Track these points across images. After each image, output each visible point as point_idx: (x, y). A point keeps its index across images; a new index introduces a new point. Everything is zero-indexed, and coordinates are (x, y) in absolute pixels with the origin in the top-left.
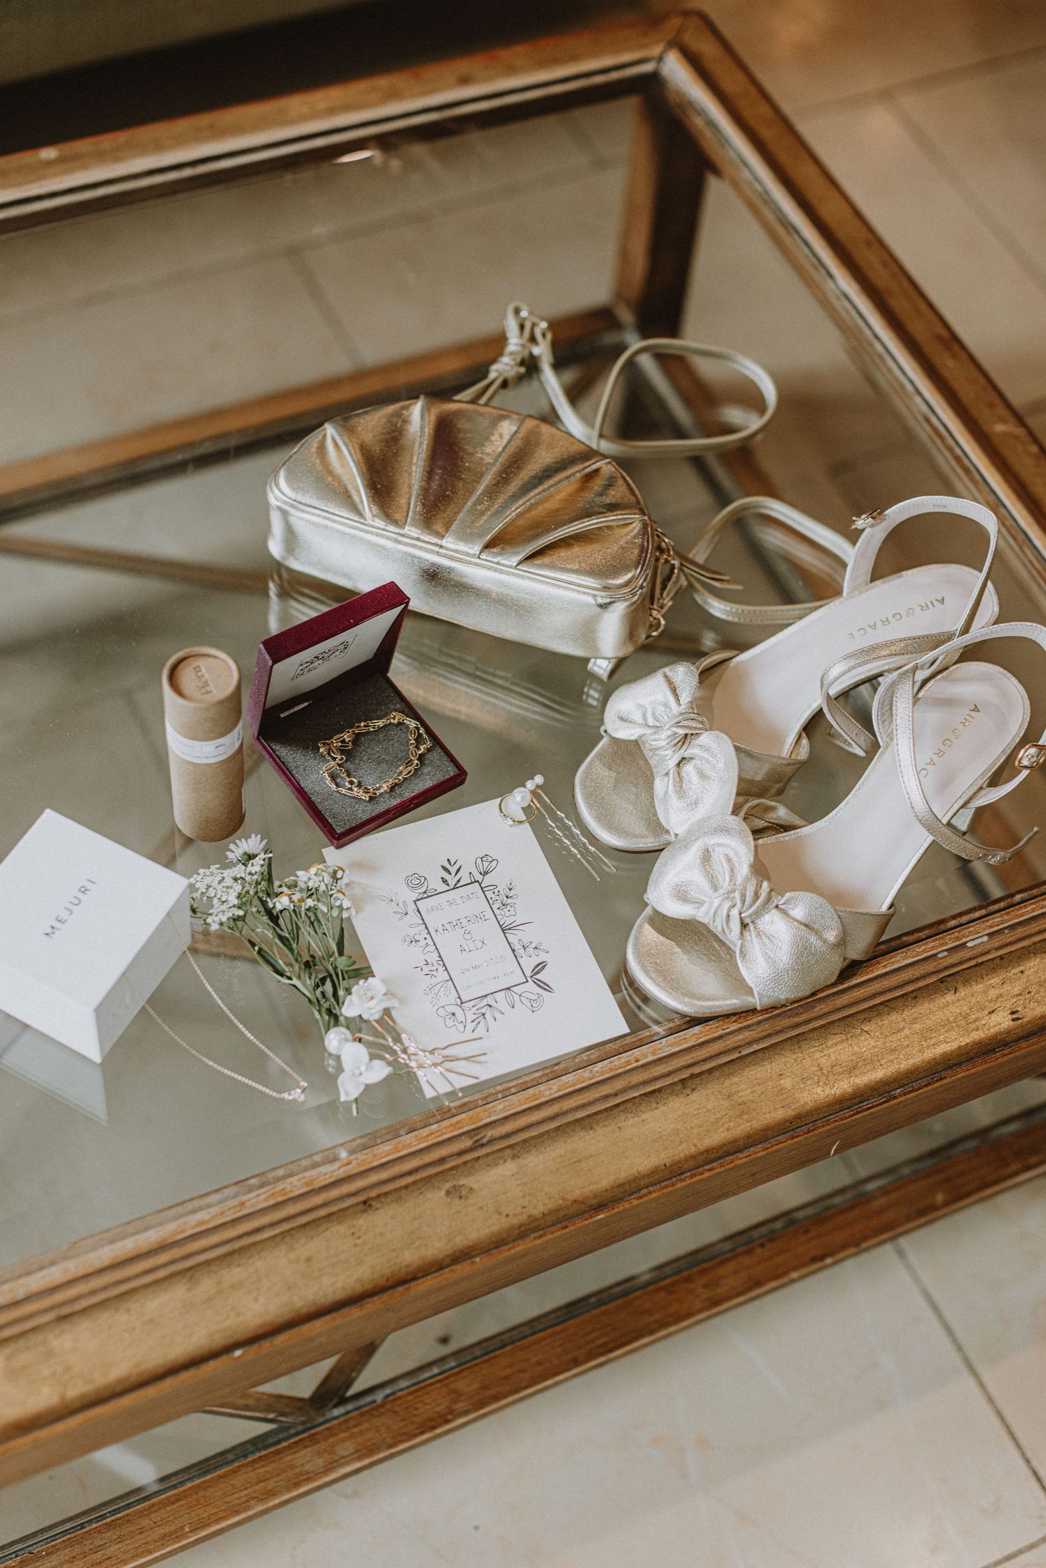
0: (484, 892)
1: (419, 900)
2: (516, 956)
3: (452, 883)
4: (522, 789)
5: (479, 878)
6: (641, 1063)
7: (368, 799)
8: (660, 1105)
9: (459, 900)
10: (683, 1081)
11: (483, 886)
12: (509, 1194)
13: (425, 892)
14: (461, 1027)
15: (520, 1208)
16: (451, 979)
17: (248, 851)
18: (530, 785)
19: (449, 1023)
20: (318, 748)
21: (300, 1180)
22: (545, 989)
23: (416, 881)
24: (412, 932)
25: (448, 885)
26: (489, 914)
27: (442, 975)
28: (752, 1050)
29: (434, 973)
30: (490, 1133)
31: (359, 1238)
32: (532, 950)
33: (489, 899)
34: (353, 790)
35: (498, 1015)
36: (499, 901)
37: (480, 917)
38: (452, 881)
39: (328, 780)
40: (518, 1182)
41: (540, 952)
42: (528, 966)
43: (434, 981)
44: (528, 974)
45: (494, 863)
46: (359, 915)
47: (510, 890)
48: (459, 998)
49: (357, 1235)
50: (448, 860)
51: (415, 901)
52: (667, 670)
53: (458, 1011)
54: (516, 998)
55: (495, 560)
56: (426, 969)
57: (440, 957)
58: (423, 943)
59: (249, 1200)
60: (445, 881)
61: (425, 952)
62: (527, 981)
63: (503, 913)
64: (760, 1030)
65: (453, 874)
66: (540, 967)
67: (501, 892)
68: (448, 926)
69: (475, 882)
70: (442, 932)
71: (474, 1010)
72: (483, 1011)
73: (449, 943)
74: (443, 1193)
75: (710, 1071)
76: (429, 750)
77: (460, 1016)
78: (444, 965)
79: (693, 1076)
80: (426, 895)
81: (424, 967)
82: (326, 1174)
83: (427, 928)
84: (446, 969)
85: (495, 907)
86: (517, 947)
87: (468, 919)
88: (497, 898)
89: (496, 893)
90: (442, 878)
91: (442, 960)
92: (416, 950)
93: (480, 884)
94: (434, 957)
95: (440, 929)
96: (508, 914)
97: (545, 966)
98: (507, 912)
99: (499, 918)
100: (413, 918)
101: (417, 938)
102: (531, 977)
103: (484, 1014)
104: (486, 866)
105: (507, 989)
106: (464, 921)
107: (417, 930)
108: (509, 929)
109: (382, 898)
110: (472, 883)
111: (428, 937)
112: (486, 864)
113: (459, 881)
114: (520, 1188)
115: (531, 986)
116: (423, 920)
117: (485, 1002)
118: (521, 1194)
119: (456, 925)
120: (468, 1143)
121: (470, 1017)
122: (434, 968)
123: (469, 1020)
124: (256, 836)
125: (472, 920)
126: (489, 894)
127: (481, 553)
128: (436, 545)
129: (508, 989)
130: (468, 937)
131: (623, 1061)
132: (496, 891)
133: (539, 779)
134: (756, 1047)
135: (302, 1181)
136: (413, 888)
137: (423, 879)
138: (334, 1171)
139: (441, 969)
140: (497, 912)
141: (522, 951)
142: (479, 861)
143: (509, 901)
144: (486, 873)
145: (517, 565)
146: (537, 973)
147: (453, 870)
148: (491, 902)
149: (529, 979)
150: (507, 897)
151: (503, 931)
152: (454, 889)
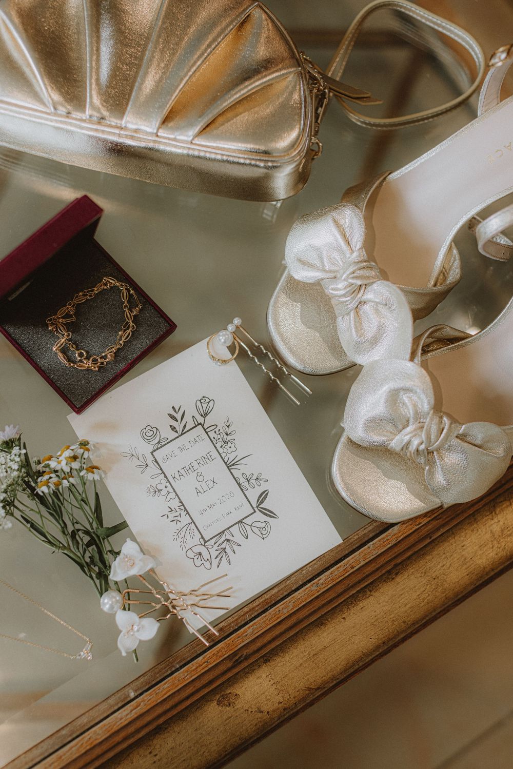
0: (206, 432)
1: (155, 451)
2: (242, 490)
3: (180, 430)
4: (224, 332)
5: (201, 420)
6: (355, 569)
7: (97, 369)
8: (373, 592)
9: (188, 445)
10: (389, 572)
11: (205, 427)
12: (266, 693)
13: (159, 443)
14: (207, 564)
15: (277, 704)
16: (193, 521)
17: (5, 440)
18: (231, 328)
19: (198, 562)
20: (47, 325)
21: (101, 728)
22: (270, 516)
23: (150, 433)
24: (154, 482)
25: (176, 432)
26: (215, 454)
27: (185, 520)
28: (440, 533)
29: (179, 518)
30: (245, 652)
31: (156, 755)
32: (254, 481)
33: (212, 439)
34: (83, 362)
35: (235, 547)
36: (221, 440)
37: (207, 458)
38: (179, 427)
39: (60, 356)
40: (272, 682)
41: (262, 482)
42: (253, 495)
43: (180, 525)
44: (255, 505)
45: (211, 403)
46: (108, 475)
47: (228, 427)
48: (202, 537)
49: (154, 753)
50: (173, 407)
51: (152, 453)
52: (334, 214)
53: (202, 549)
54: (248, 528)
55: (172, 136)
56: (171, 516)
57: (181, 502)
58: (164, 492)
59: (64, 755)
60: (173, 428)
61: (168, 500)
62: (255, 512)
63: (225, 451)
64: (445, 517)
65: (179, 420)
66: (263, 496)
67: (221, 431)
68: (182, 471)
69: (199, 424)
70: (178, 478)
71: (216, 547)
72: (223, 546)
73: (186, 487)
74: (215, 703)
75: (409, 558)
76: (141, 310)
77: (206, 555)
78: (186, 509)
79: (396, 565)
80: (160, 445)
81: (169, 514)
82: (121, 719)
83: (166, 477)
84: (188, 513)
85: (218, 446)
86: (242, 480)
87: (198, 461)
88: (219, 436)
89: (217, 432)
90: (171, 426)
91: (183, 505)
92: (160, 499)
93: (203, 426)
94: (175, 504)
95: (177, 476)
96: (229, 451)
97: (267, 494)
98: (229, 449)
99: (223, 455)
100: (153, 469)
101: (159, 487)
102: (257, 507)
103: (224, 549)
104: (205, 407)
105: (239, 521)
106: (195, 464)
107: (157, 480)
108: (233, 465)
109: (123, 454)
110: (196, 426)
111: (168, 484)
112: (205, 406)
113: (185, 426)
114: (274, 686)
115: (259, 516)
116: (161, 469)
117: (223, 538)
118: (276, 692)
119: (189, 469)
120: (230, 665)
121: (214, 554)
122: (177, 514)
123: (213, 557)
124: (9, 426)
125: (202, 462)
126: (212, 434)
127: (158, 131)
128: (116, 127)
129: (241, 522)
130: (200, 479)
131: (341, 569)
132: (217, 430)
133: (237, 321)
134: (442, 531)
135: (104, 729)
136: (148, 441)
137: (155, 430)
138: (127, 715)
139: (183, 513)
140: (221, 450)
141: (246, 484)
142: (198, 402)
143: (229, 438)
144: (206, 414)
145: (193, 139)
146: (262, 502)
147: (179, 416)
148: (214, 441)
149: (256, 509)
150: (227, 434)
151: (228, 467)
152: (182, 434)
